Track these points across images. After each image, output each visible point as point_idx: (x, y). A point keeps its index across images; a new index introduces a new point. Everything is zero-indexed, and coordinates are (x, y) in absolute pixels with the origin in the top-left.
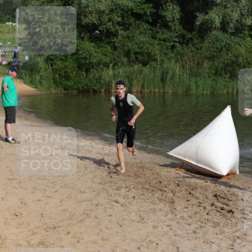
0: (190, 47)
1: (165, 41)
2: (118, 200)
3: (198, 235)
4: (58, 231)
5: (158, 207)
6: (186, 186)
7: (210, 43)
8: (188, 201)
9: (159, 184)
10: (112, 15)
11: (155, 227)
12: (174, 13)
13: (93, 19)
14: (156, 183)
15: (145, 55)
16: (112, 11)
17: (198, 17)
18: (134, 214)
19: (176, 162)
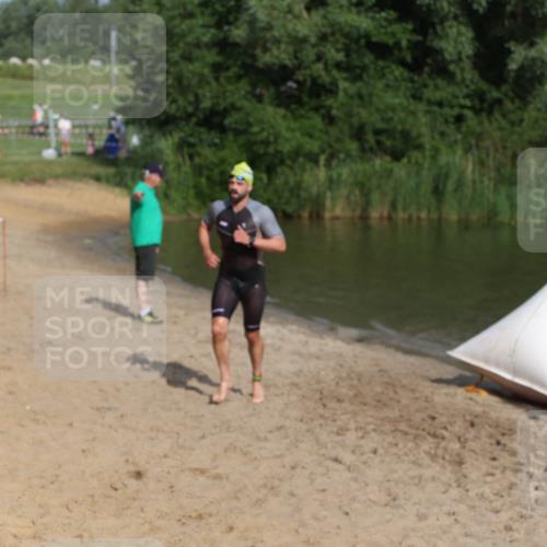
0: (496, 120)
1: (440, 104)
2: (340, 458)
3: (516, 535)
4: (207, 524)
5: (427, 473)
6: (490, 426)
7: (539, 110)
8: (494, 459)
9: (430, 421)
10: (324, 47)
11: (422, 517)
12: (461, 43)
13: (283, 56)
14: (423, 420)
15: (398, 136)
16: (323, 38)
17: (514, 52)
18: (376, 488)
19: (468, 374)
